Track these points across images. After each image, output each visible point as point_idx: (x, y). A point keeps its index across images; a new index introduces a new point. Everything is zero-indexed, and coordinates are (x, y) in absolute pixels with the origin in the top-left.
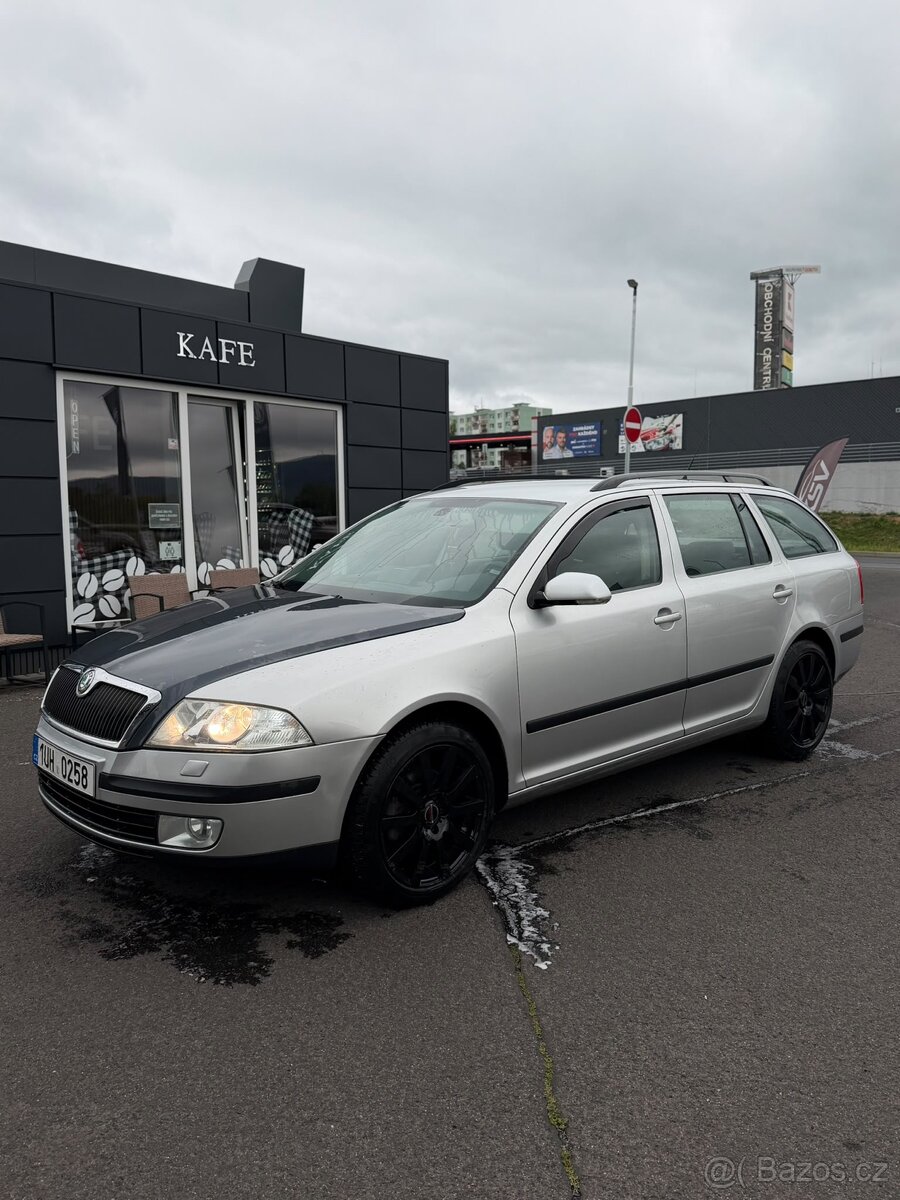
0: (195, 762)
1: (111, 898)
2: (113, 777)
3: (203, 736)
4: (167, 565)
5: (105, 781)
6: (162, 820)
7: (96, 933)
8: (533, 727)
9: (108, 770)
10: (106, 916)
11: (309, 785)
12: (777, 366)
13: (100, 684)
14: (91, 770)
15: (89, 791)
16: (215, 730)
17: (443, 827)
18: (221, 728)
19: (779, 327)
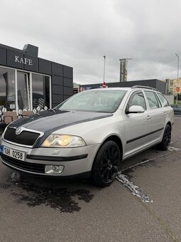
0: (56, 151)
1: (24, 188)
2: (31, 155)
3: (57, 144)
4: (12, 110)
5: (28, 157)
6: (46, 166)
7: (25, 198)
8: (128, 142)
9: (29, 153)
10: (26, 194)
11: (85, 156)
12: (124, 78)
13: (24, 131)
14: (24, 154)
15: (23, 160)
16: (60, 142)
17: (111, 166)
18: (62, 142)
19: (125, 70)
